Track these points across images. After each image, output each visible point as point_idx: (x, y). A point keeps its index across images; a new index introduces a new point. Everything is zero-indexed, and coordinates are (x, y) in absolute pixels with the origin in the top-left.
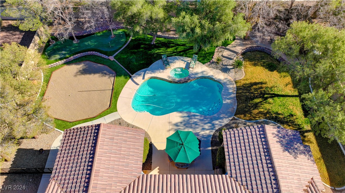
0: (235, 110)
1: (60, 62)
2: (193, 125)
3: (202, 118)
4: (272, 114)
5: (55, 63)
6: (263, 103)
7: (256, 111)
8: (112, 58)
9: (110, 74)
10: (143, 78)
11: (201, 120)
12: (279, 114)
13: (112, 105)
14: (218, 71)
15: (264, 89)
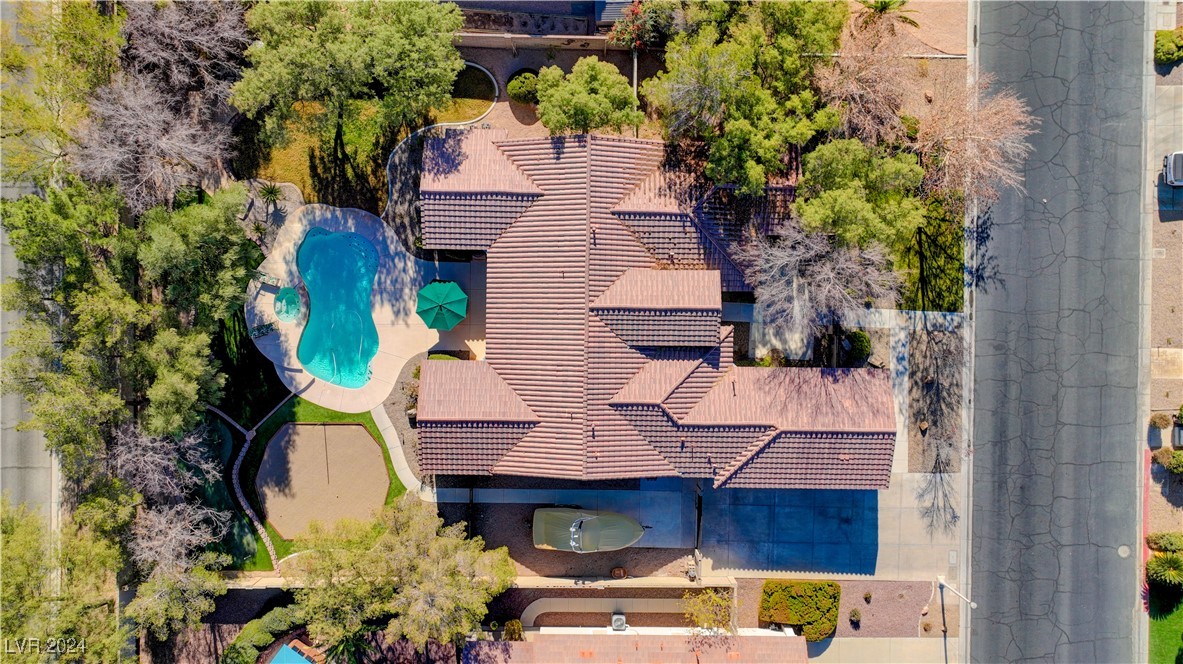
0: (369, 214)
1: (260, 532)
2: (398, 286)
3: (385, 271)
4: (378, 154)
5: (264, 540)
6: (355, 164)
7: (372, 180)
8: (250, 435)
9: (287, 433)
10: (300, 371)
11: (388, 273)
12: (378, 142)
13: (356, 422)
14: (281, 231)
15: (325, 156)
